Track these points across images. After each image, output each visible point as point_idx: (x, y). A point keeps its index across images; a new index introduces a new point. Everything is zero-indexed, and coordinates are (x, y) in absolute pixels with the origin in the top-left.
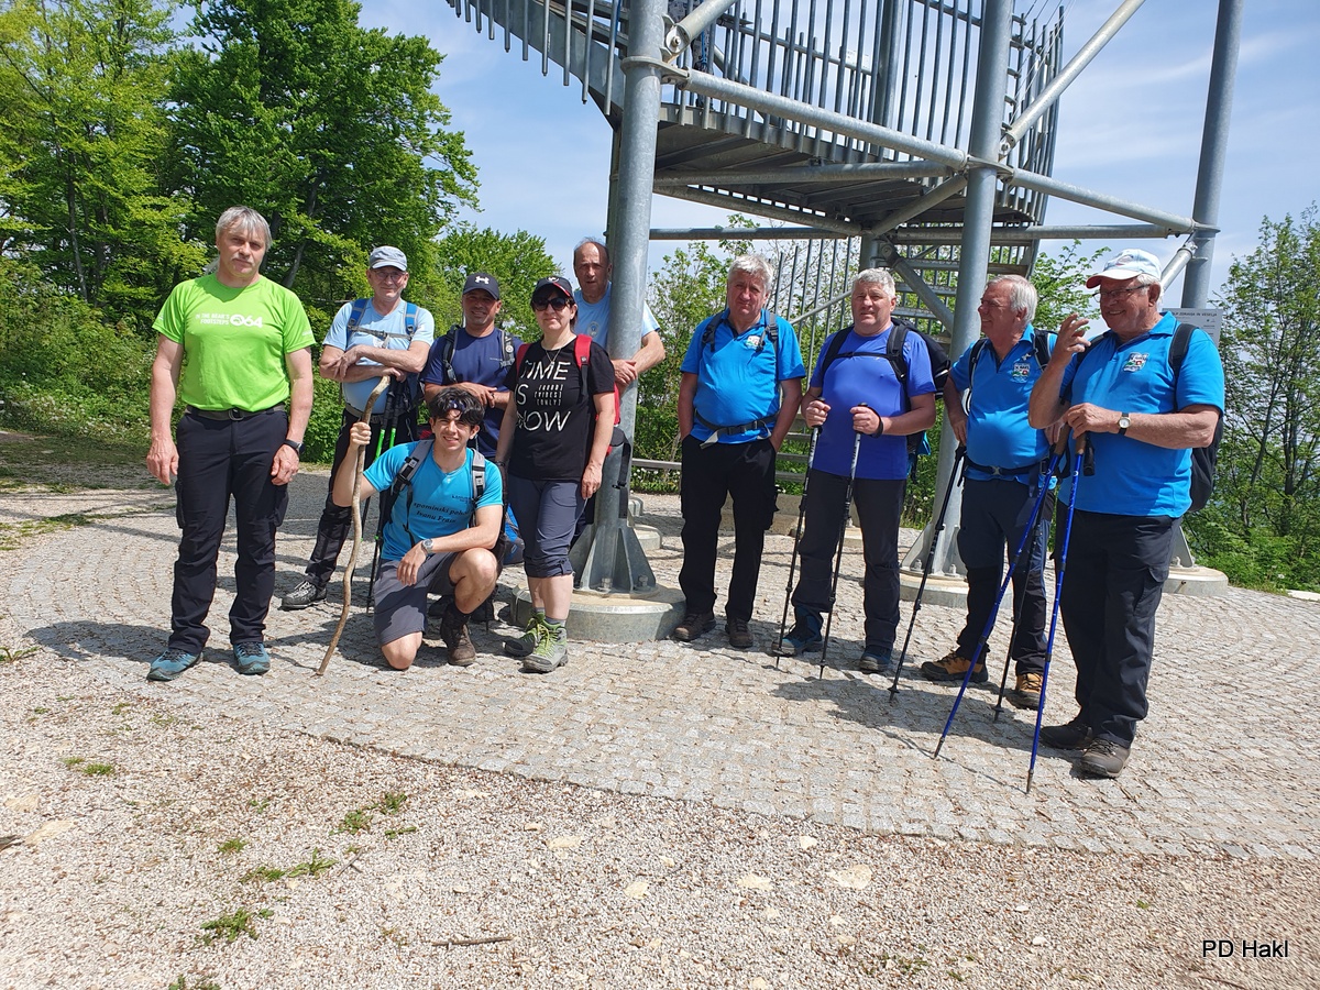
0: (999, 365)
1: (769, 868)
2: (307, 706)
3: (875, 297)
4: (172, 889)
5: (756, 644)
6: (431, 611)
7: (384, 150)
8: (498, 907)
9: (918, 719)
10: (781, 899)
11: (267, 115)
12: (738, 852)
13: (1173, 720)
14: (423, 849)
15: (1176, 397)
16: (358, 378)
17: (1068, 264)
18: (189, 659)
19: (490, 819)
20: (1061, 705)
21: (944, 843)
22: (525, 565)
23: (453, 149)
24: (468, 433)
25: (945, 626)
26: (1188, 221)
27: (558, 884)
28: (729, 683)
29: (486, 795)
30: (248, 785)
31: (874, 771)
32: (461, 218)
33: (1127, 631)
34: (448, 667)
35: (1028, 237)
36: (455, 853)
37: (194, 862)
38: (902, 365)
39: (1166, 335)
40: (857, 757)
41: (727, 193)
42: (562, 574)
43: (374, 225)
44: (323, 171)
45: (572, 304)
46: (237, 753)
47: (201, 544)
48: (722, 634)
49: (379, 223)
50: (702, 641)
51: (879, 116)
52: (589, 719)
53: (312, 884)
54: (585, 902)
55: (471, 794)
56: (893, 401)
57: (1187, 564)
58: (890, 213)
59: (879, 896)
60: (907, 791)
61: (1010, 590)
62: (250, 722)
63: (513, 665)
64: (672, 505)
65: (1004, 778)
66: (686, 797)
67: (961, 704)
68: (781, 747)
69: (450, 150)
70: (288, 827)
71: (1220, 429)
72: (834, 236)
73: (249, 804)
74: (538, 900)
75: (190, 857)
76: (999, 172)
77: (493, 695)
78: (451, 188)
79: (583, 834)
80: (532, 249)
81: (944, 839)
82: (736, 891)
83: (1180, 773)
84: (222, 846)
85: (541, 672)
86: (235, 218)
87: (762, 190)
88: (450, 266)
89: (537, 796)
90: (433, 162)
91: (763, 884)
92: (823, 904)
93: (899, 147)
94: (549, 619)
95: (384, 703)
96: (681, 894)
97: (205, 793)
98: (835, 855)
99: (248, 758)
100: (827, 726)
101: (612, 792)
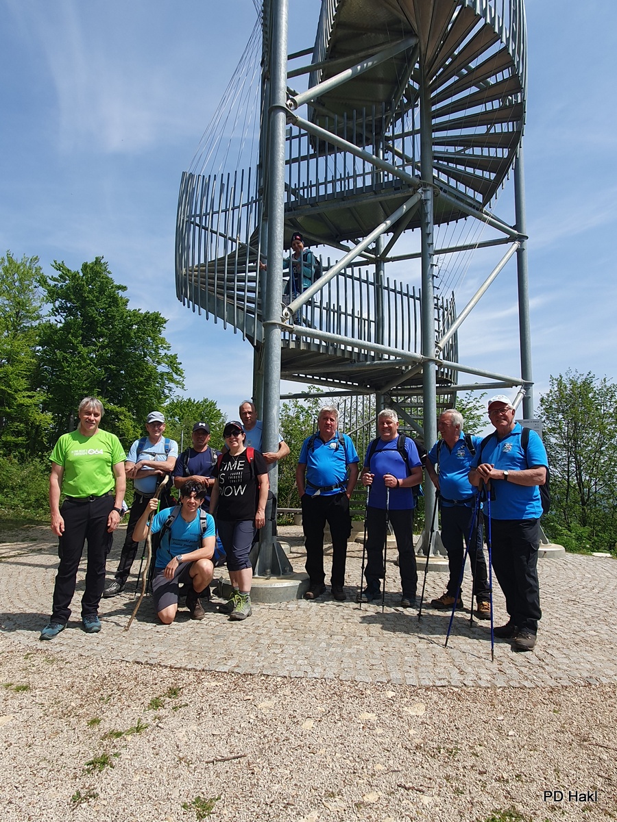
0: (450, 451)
1: (374, 708)
2: (123, 646)
3: (389, 423)
4: (67, 746)
5: (348, 597)
6: (180, 593)
7: (140, 363)
8: (237, 741)
9: (434, 628)
10: (383, 724)
11: (84, 350)
12: (356, 702)
13: (554, 620)
14: (193, 714)
15: (527, 462)
16: (142, 476)
17: (469, 401)
18: (60, 627)
19: (225, 695)
20: (501, 617)
21: (457, 689)
22: (227, 565)
23: (172, 362)
24: (198, 502)
25: (438, 581)
26: (520, 380)
27: (266, 726)
28: (337, 618)
29: (221, 684)
30: (99, 690)
31: (418, 656)
32: (177, 393)
33: (526, 575)
34: (191, 621)
35: (451, 390)
36: (210, 715)
37: (76, 731)
38: (405, 453)
39: (518, 434)
40: (407, 650)
41: (311, 377)
42: (247, 568)
43: (133, 400)
44: (110, 375)
45: (242, 433)
46: (90, 674)
47: (71, 566)
48: (329, 594)
49: (137, 399)
50: (320, 599)
51: (379, 339)
52: (269, 642)
53: (138, 737)
54: (282, 733)
55: (213, 684)
56: (403, 470)
57: (545, 543)
58: (388, 382)
59: (431, 718)
60: (435, 665)
61: (468, 560)
62: (95, 657)
63: (223, 617)
64: (298, 530)
65: (480, 655)
66: (325, 676)
67: (453, 620)
68: (369, 648)
69: (171, 362)
70: (122, 709)
71: (548, 475)
72: (363, 394)
73: (100, 699)
74: (257, 735)
75: (74, 729)
76: (436, 362)
77: (217, 633)
78: (172, 380)
79: (275, 700)
80: (211, 406)
81: (457, 687)
82: (359, 721)
83: (561, 646)
84: (89, 722)
85: (239, 620)
86: (87, 402)
87: (327, 375)
88: (171, 418)
89: (247, 683)
90: (163, 368)
91: (372, 717)
92: (404, 724)
93: (390, 353)
94: (241, 592)
95: (161, 642)
96: (331, 725)
97: (77, 696)
98: (406, 700)
99: (96, 676)
100: (390, 635)
101: (286, 677)
